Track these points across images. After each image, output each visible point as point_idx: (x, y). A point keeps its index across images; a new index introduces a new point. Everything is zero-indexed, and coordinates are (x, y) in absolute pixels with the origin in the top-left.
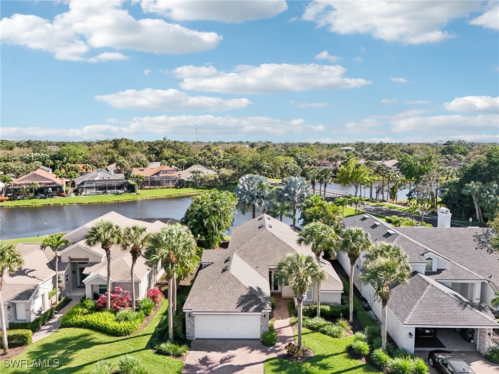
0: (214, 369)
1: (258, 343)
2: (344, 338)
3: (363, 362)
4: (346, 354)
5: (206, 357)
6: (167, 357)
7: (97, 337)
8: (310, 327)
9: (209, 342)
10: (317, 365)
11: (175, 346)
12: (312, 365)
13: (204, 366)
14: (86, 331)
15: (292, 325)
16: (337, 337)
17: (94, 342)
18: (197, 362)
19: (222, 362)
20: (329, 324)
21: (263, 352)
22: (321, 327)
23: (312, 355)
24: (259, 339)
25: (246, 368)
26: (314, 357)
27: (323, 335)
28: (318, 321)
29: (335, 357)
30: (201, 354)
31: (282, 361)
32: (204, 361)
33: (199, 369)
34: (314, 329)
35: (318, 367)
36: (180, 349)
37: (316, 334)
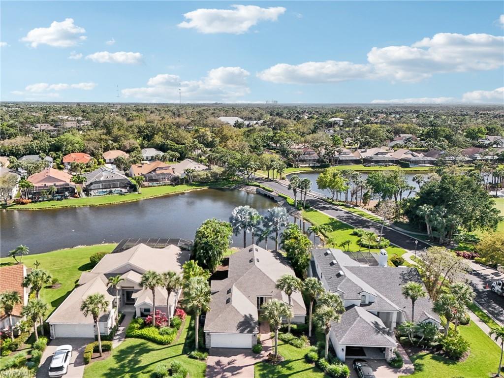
0: (224, 368)
1: (250, 351)
2: (304, 348)
3: (313, 365)
4: (304, 360)
5: (219, 360)
6: (196, 360)
7: (151, 345)
8: (283, 340)
9: (220, 350)
10: (285, 367)
11: (200, 353)
12: (282, 367)
13: (219, 367)
14: (143, 341)
15: (272, 338)
16: (300, 348)
17: (150, 349)
18: (214, 364)
19: (229, 364)
20: (295, 339)
21: (253, 357)
22: (290, 340)
23: (283, 360)
24: (251, 349)
25: (243, 368)
26: (284, 361)
27: (291, 346)
28: (288, 336)
29: (297, 361)
30: (216, 359)
31: (264, 364)
32: (218, 363)
33: (216, 369)
34: (286, 342)
35: (286, 368)
36: (203, 355)
37: (287, 345)
